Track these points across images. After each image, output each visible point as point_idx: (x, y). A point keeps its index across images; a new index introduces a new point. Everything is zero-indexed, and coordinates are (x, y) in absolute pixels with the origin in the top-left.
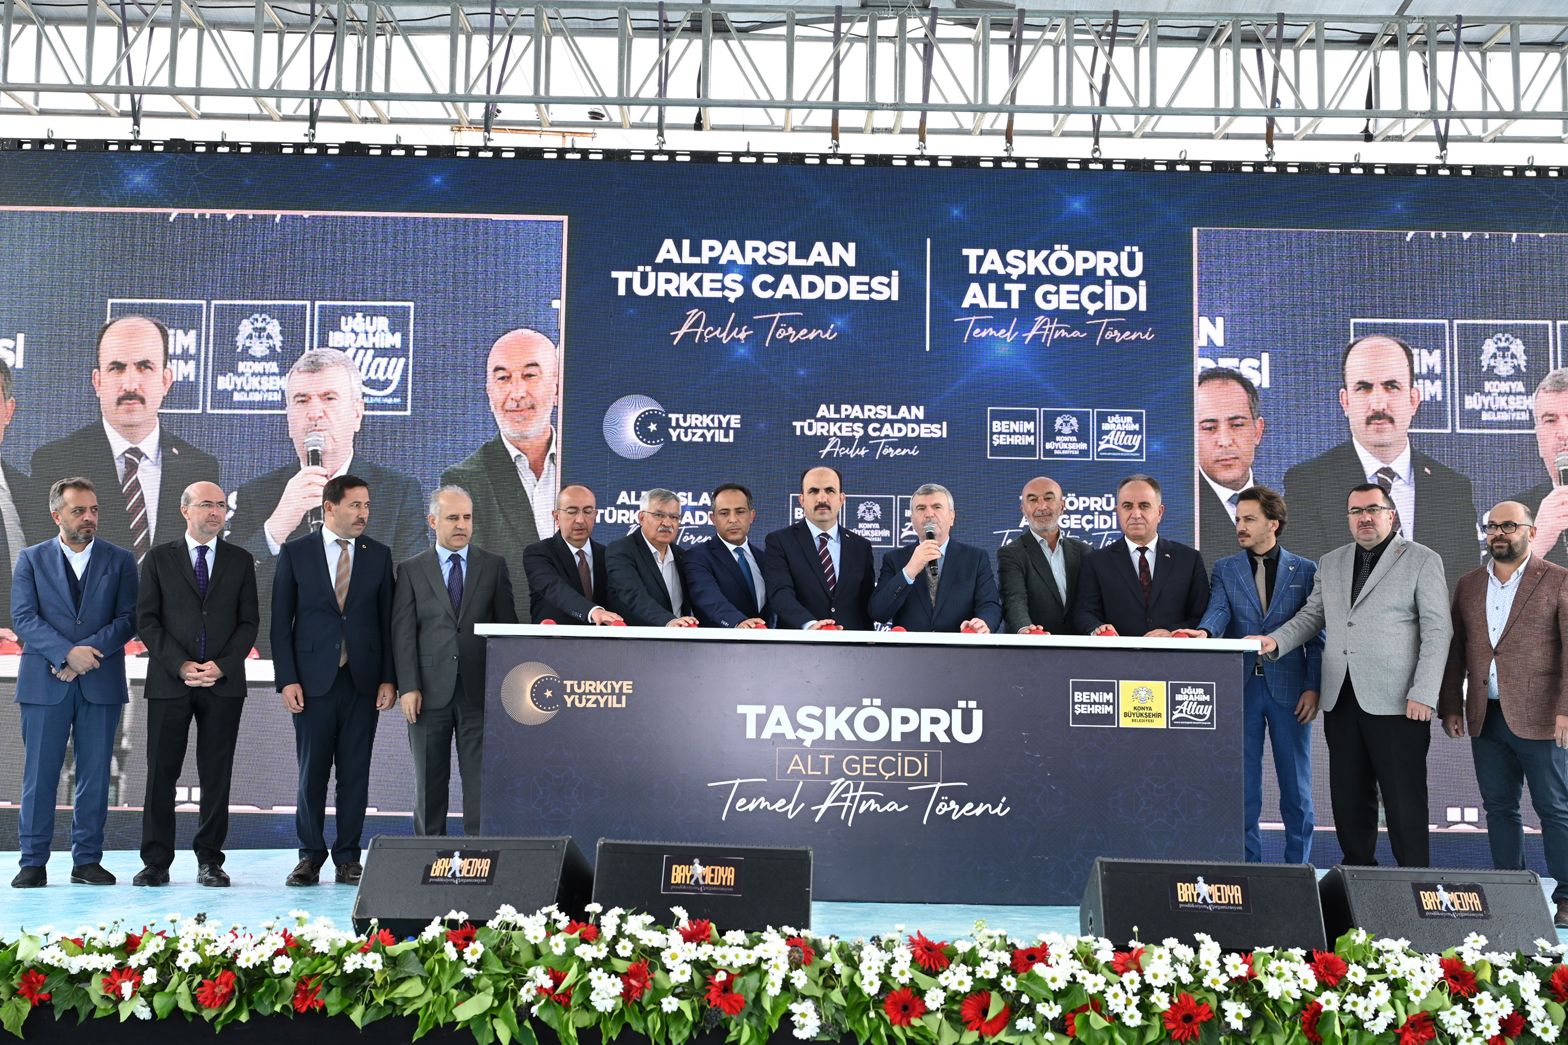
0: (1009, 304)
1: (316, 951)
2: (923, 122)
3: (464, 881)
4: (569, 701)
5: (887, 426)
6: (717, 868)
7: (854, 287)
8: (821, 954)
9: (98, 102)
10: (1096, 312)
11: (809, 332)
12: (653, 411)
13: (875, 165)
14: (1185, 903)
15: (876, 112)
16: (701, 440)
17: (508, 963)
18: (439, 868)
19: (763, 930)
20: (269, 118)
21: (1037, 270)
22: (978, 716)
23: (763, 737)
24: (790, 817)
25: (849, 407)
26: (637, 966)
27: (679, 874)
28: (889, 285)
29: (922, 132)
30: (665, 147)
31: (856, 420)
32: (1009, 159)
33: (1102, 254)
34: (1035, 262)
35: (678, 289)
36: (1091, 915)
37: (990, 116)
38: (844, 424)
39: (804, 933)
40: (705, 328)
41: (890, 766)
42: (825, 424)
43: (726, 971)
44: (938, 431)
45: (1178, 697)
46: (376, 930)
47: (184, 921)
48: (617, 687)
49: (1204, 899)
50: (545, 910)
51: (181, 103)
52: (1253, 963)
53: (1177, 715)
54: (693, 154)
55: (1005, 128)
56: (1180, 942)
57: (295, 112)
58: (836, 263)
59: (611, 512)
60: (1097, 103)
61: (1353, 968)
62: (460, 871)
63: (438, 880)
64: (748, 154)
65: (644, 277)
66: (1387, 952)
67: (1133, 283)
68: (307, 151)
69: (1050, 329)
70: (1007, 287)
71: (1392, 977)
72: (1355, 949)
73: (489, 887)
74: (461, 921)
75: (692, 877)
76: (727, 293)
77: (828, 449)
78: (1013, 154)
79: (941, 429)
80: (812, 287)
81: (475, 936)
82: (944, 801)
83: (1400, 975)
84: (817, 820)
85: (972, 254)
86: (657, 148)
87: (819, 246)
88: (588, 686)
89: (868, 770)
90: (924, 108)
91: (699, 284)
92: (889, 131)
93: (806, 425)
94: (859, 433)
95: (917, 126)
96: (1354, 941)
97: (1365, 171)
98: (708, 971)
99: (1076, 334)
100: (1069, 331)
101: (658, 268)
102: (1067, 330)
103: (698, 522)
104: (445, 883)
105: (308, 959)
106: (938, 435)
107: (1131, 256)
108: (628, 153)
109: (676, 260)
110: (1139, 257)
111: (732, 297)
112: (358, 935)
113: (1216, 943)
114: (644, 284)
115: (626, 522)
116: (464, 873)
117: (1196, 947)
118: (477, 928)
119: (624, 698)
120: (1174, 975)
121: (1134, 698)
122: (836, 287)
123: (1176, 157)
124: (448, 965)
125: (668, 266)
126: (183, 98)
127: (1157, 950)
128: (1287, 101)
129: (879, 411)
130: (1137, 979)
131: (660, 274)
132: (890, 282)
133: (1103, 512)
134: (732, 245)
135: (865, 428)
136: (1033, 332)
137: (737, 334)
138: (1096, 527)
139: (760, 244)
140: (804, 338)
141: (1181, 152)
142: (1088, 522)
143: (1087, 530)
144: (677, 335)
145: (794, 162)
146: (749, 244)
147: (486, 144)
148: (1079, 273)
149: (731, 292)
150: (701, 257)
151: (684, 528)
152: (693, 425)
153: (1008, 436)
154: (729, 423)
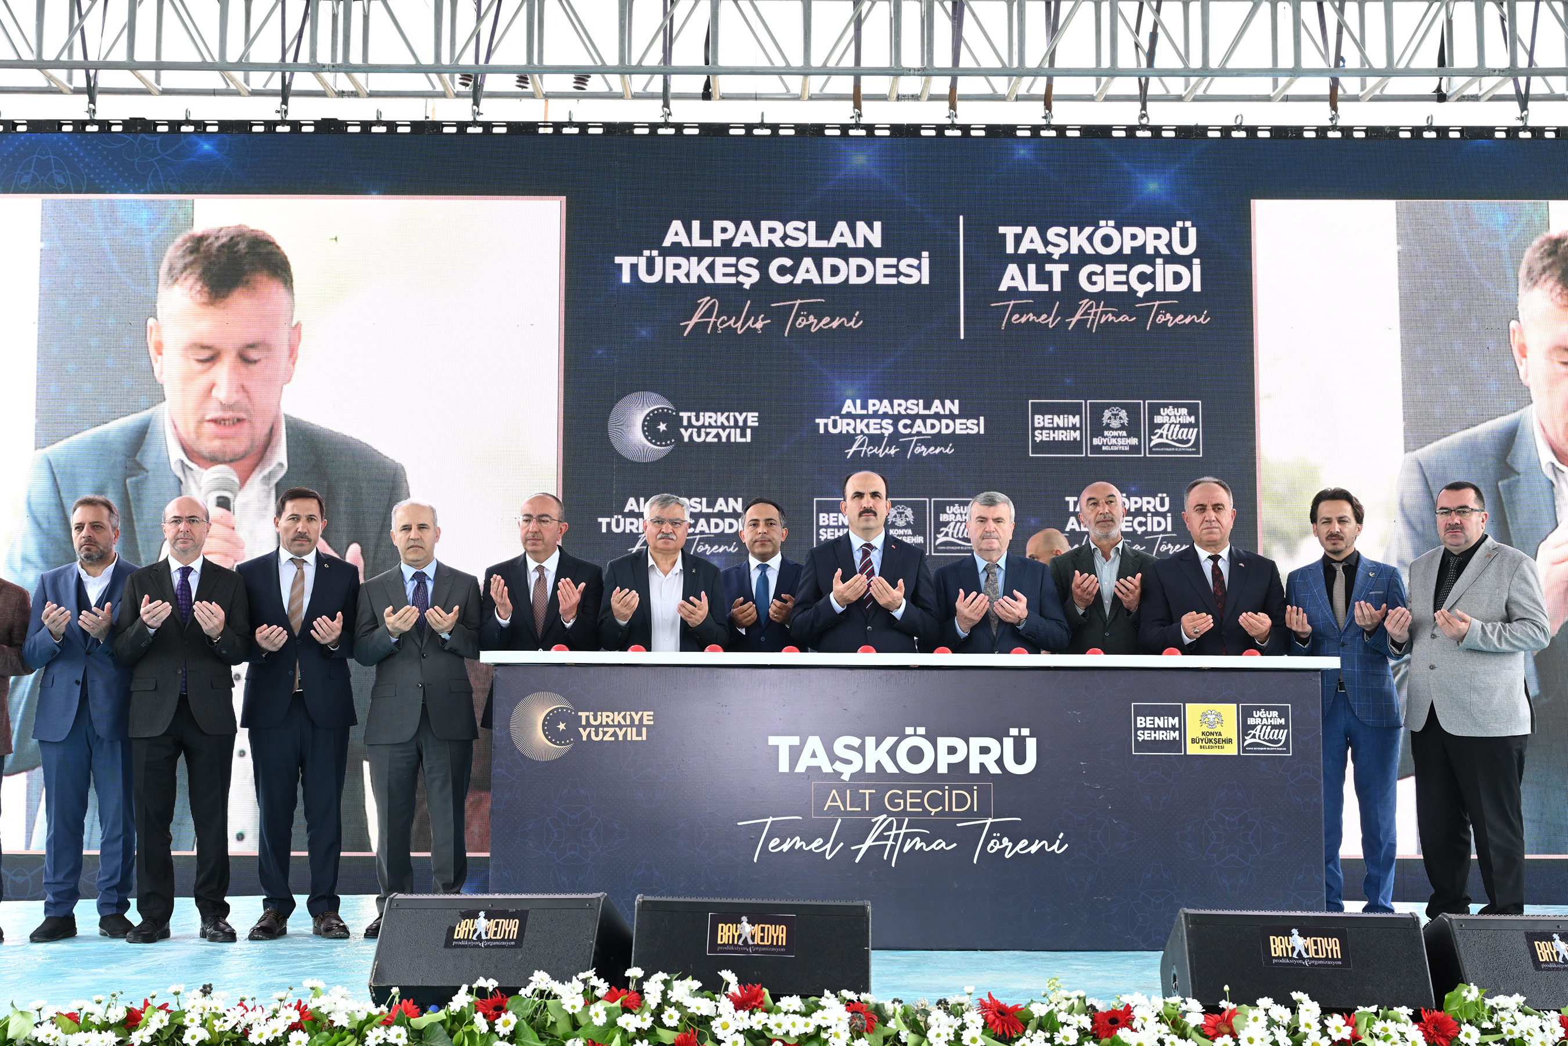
0: (1051, 287)
1: (335, 1025)
2: (953, 87)
3: (491, 944)
4: (584, 734)
5: (919, 422)
6: (767, 926)
7: (881, 271)
8: (885, 1021)
9: (50, 78)
10: (1146, 294)
11: (832, 320)
12: (663, 409)
13: (901, 135)
14: (1278, 958)
15: (902, 77)
16: (716, 440)
17: (544, 1035)
18: (462, 930)
19: (821, 996)
20: (237, 93)
21: (1080, 248)
22: (1031, 744)
23: (797, 770)
24: (828, 858)
25: (877, 402)
26: (685, 1037)
27: (726, 933)
28: (919, 268)
29: (952, 98)
30: (671, 120)
31: (885, 416)
32: (1049, 127)
33: (1152, 231)
34: (1078, 240)
35: (687, 275)
36: (1175, 971)
37: (1027, 81)
38: (872, 421)
39: (864, 996)
40: (717, 317)
41: (935, 801)
42: (851, 421)
43: (782, 1041)
44: (975, 427)
45: (1251, 721)
46: (397, 999)
47: (188, 994)
48: (637, 718)
49: (1299, 954)
50: (582, 976)
51: (141, 78)
52: (1356, 1025)
53: (1249, 740)
54: (702, 126)
55: (1043, 92)
56: (1276, 1002)
57: (265, 86)
58: (861, 244)
59: (618, 521)
60: (1144, 64)
61: (1466, 1028)
62: (486, 933)
63: (462, 943)
64: (762, 125)
65: (651, 262)
66: (1502, 1009)
67: (1186, 261)
68: (279, 129)
69: (1096, 314)
70: (1048, 267)
71: (1508, 1038)
72: (1466, 1007)
73: (519, 950)
74: (491, 989)
75: (740, 936)
76: (741, 278)
77: (854, 448)
78: (1053, 122)
79: (978, 425)
80: (835, 271)
81: (507, 1005)
82: (996, 838)
83: (1516, 1035)
84: (857, 861)
85: (1010, 232)
86: (662, 120)
87: (842, 226)
88: (605, 717)
89: (913, 805)
90: (955, 72)
91: (711, 269)
92: (915, 98)
93: (830, 422)
94: (888, 430)
95: (947, 91)
96: (1465, 998)
97: (1438, 135)
98: (762, 1041)
99: (1124, 318)
100: (1117, 315)
101: (665, 253)
102: (1114, 314)
103: (713, 530)
104: (470, 947)
105: (326, 1034)
106: (975, 431)
107: (1184, 232)
108: (631, 126)
109: (686, 243)
110: (1192, 233)
111: (747, 283)
112: (378, 1005)
113: (1316, 1003)
114: (650, 271)
116: (491, 935)
117: (1294, 1007)
118: (508, 996)
119: (644, 730)
120: (1271, 1039)
121: (1202, 722)
122: (861, 271)
123: (1231, 123)
124: (478, 1038)
125: (677, 249)
126: (143, 73)
127: (1252, 1013)
128: (1352, 59)
129: (910, 406)
131: (668, 258)
132: (920, 264)
133: (1157, 513)
134: (747, 225)
135: (895, 425)
136: (1078, 317)
137: (753, 324)
138: (1149, 529)
139: (777, 225)
140: (827, 327)
141: (1237, 117)
142: (1140, 524)
143: (1139, 533)
144: (687, 326)
145: (812, 134)
146: (765, 225)
147: (475, 119)
148: (1127, 251)
149: (746, 278)
150: (712, 239)
151: (698, 537)
152: (707, 424)
153: (1051, 432)
154: (745, 420)
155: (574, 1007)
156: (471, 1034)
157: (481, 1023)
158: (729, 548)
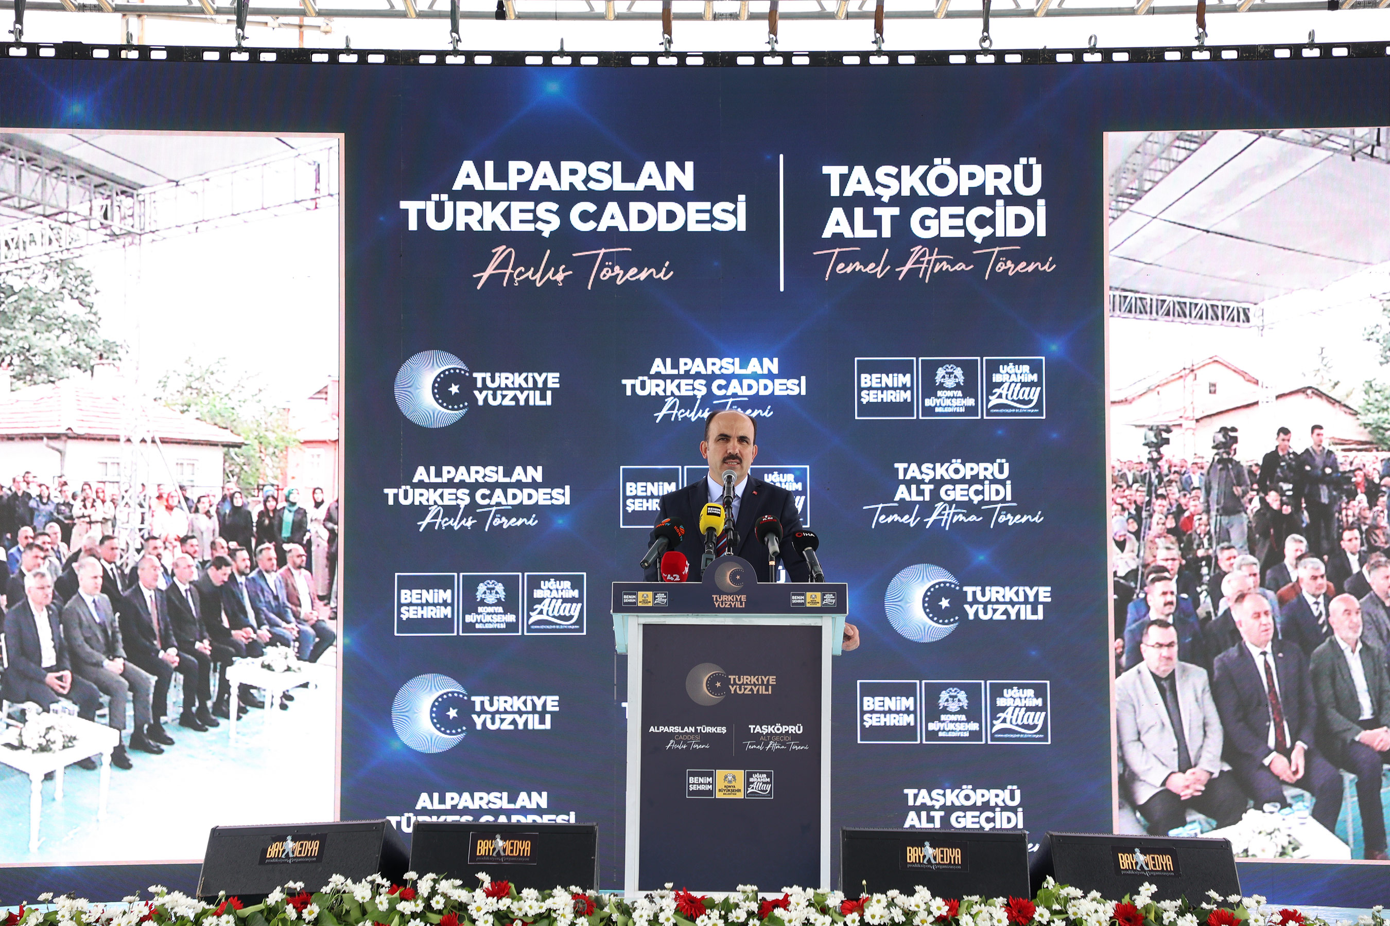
0: (880, 233)
1: (178, 915)
2: (774, 4)
3: (297, 860)
5: (735, 382)
6: (515, 842)
7: (693, 217)
8: (602, 908)
10: (984, 239)
11: (640, 271)
12: (454, 369)
13: (716, 65)
14: (911, 862)
16: (513, 403)
17: (340, 920)
18: (274, 850)
19: (553, 889)
21: (912, 189)
25: (688, 361)
26: (448, 918)
27: (483, 847)
28: (734, 213)
29: (773, 17)
30: (460, 45)
31: (698, 376)
32: (879, 53)
33: (992, 169)
34: (910, 180)
35: (481, 222)
38: (683, 382)
39: (588, 892)
40: (514, 268)
42: (660, 382)
43: (522, 920)
44: (795, 387)
46: (224, 900)
49: (929, 860)
50: (369, 878)
54: (495, 54)
55: (874, 10)
56: (901, 893)
58: (671, 187)
59: (406, 492)
61: (1040, 910)
62: (293, 853)
63: (273, 860)
64: (562, 52)
65: (440, 207)
67: (1030, 203)
69: (929, 262)
70: (877, 211)
73: (320, 863)
74: (298, 889)
75: (494, 849)
76: (540, 225)
77: (665, 411)
78: (885, 47)
79: (799, 385)
80: (643, 217)
81: (312, 899)
83: (1079, 916)
85: (834, 172)
86: (451, 46)
87: (650, 167)
91: (506, 215)
92: (733, 17)
93: (637, 382)
94: (701, 392)
95: (767, 8)
97: (1320, 53)
98: (506, 920)
99: (960, 267)
100: (952, 263)
101: (456, 197)
102: (949, 262)
103: (511, 502)
104: (280, 863)
106: (796, 393)
107: (1028, 170)
108: (415, 54)
109: (478, 186)
110: (1037, 170)
111: (547, 230)
112: (210, 906)
113: (929, 891)
114: (440, 217)
115: (425, 503)
116: (297, 854)
117: (912, 895)
118: (312, 894)
120: (890, 916)
122: (671, 216)
125: (468, 193)
127: (879, 898)
129: (725, 365)
130: (858, 918)
131: (458, 203)
132: (736, 209)
133: (994, 481)
134: (545, 166)
135: (708, 386)
136: (909, 265)
137: (553, 276)
138: (987, 499)
139: (579, 165)
140: (634, 279)
141: (1091, 38)
142: (977, 493)
143: (975, 502)
144: (481, 278)
145: (617, 64)
146: (566, 166)
147: (239, 44)
148: (964, 192)
149: (545, 225)
150: (507, 181)
151: (494, 509)
152: (503, 386)
153: (880, 392)
154: (545, 382)
155: (363, 898)
156: (284, 921)
157: (291, 912)
158: (528, 520)
